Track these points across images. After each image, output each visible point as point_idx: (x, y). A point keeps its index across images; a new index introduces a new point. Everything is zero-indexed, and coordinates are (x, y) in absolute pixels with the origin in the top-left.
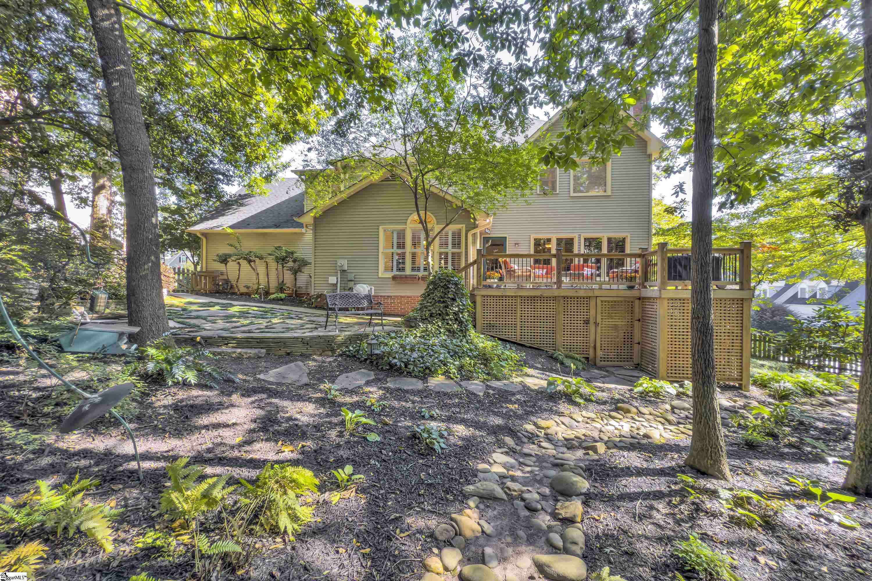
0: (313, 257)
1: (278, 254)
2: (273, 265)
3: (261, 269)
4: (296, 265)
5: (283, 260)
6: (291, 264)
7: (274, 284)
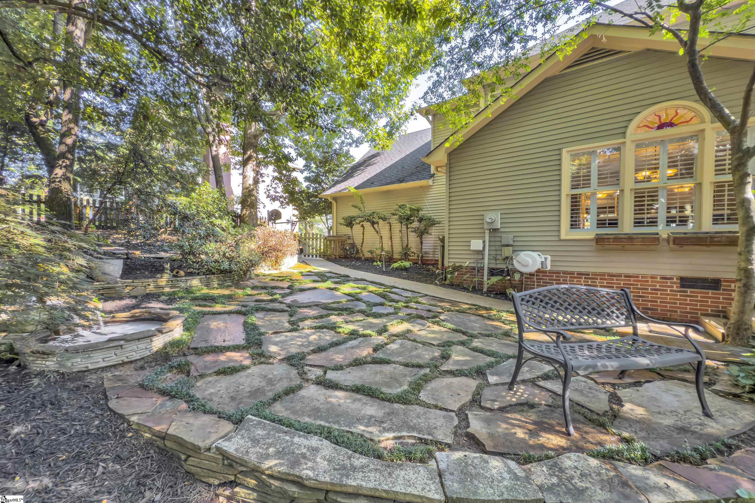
0: (447, 211)
1: (401, 212)
2: (397, 226)
3: (385, 232)
4: (422, 226)
5: (408, 219)
6: (416, 224)
7: (398, 248)
